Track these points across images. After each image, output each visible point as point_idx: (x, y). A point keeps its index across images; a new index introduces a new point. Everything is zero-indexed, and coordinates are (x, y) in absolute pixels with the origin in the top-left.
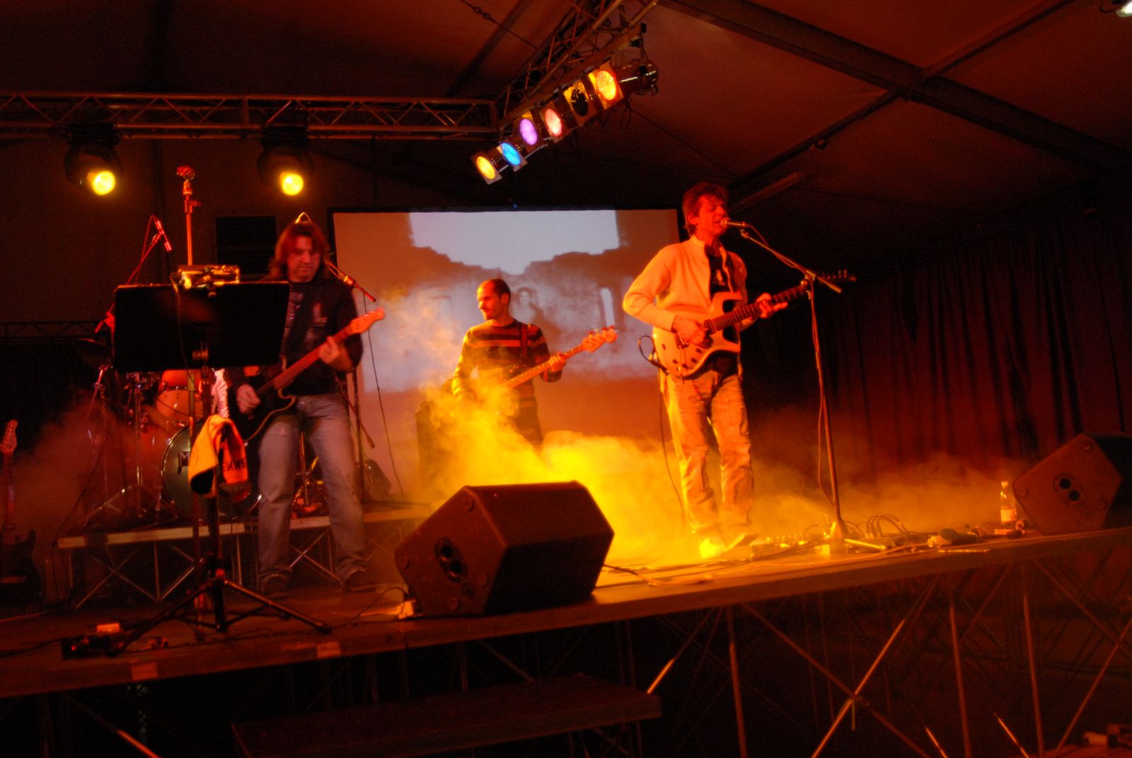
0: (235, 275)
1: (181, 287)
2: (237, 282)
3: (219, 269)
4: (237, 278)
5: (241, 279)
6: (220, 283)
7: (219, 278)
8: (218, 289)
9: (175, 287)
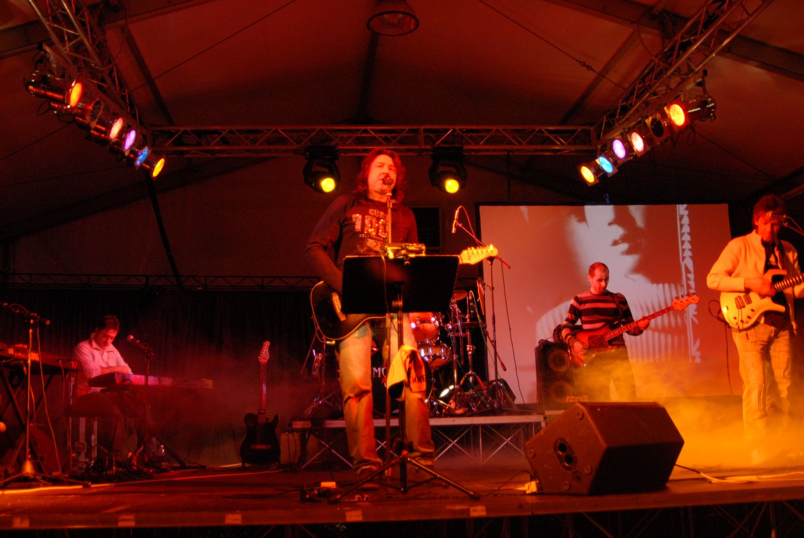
0: (422, 250)
1: (387, 258)
2: (424, 255)
4: (424, 252)
5: (426, 253)
6: (412, 255)
7: (412, 252)
8: (411, 259)
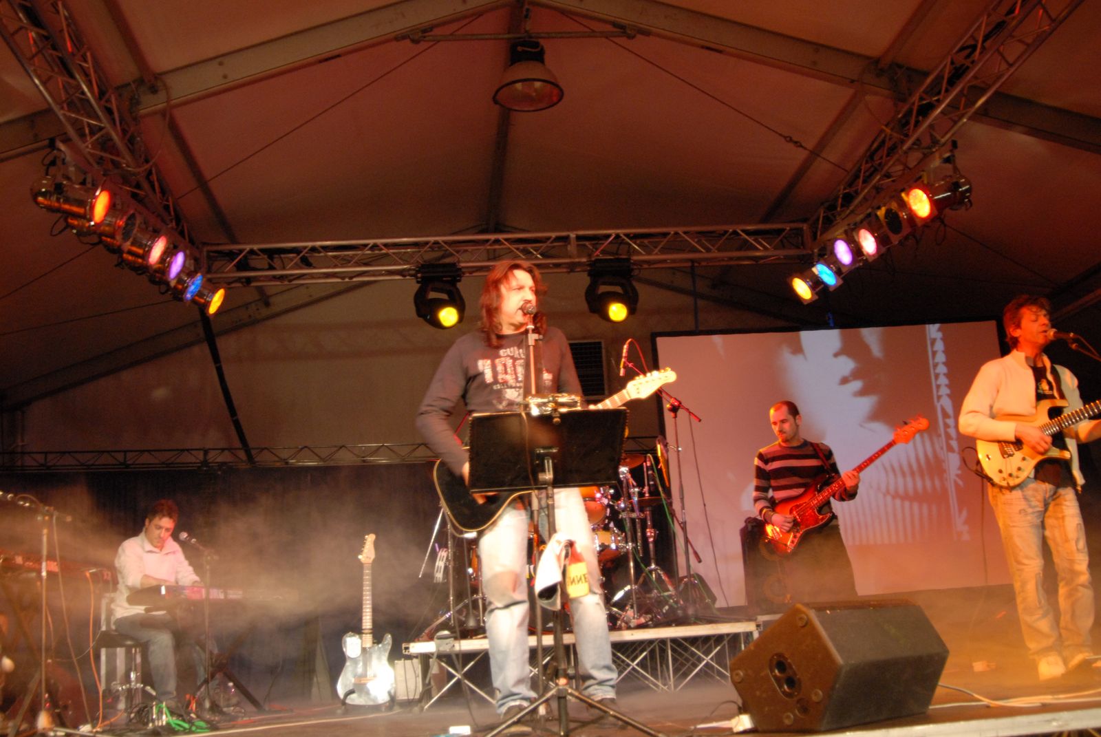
0: (576, 402)
1: (528, 415)
2: (579, 408)
3: (563, 396)
6: (564, 410)
7: (563, 405)
8: (563, 416)
9: (523, 414)
